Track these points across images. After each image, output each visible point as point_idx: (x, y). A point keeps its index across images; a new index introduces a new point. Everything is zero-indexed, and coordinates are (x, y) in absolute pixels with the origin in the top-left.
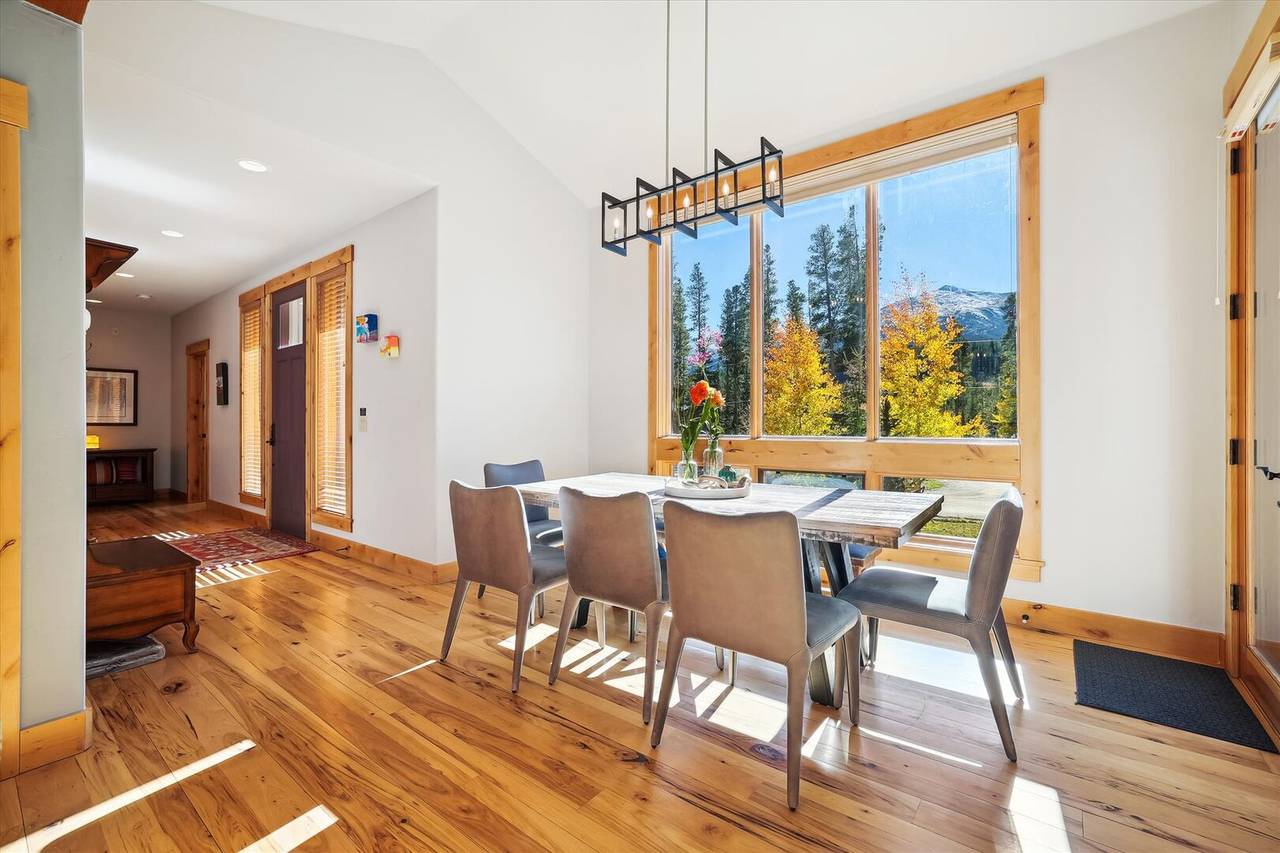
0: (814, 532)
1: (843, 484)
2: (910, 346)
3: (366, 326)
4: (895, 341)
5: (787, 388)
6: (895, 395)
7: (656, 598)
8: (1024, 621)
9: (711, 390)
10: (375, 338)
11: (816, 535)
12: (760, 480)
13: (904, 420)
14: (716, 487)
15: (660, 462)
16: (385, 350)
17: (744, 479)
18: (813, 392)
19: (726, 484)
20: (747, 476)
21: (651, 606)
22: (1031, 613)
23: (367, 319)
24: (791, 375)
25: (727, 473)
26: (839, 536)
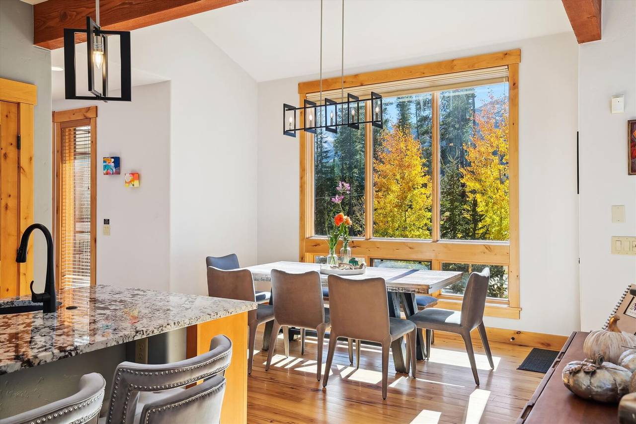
0: (394, 288)
1: (416, 266)
2: (494, 153)
3: (113, 164)
4: (483, 149)
5: (395, 188)
6: (483, 194)
7: (322, 322)
8: (511, 340)
9: (345, 217)
10: (118, 173)
11: (395, 290)
12: (371, 265)
13: (490, 214)
14: (348, 269)
15: (307, 254)
16: (131, 182)
17: (362, 265)
18: (415, 192)
19: (353, 267)
20: (364, 263)
21: (320, 326)
22: (516, 336)
23: (113, 160)
24: (398, 177)
25: (353, 262)
26: (405, 290)
